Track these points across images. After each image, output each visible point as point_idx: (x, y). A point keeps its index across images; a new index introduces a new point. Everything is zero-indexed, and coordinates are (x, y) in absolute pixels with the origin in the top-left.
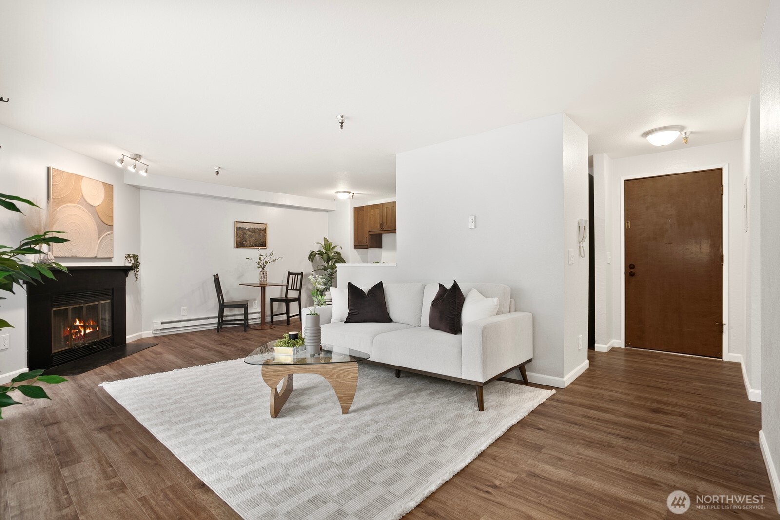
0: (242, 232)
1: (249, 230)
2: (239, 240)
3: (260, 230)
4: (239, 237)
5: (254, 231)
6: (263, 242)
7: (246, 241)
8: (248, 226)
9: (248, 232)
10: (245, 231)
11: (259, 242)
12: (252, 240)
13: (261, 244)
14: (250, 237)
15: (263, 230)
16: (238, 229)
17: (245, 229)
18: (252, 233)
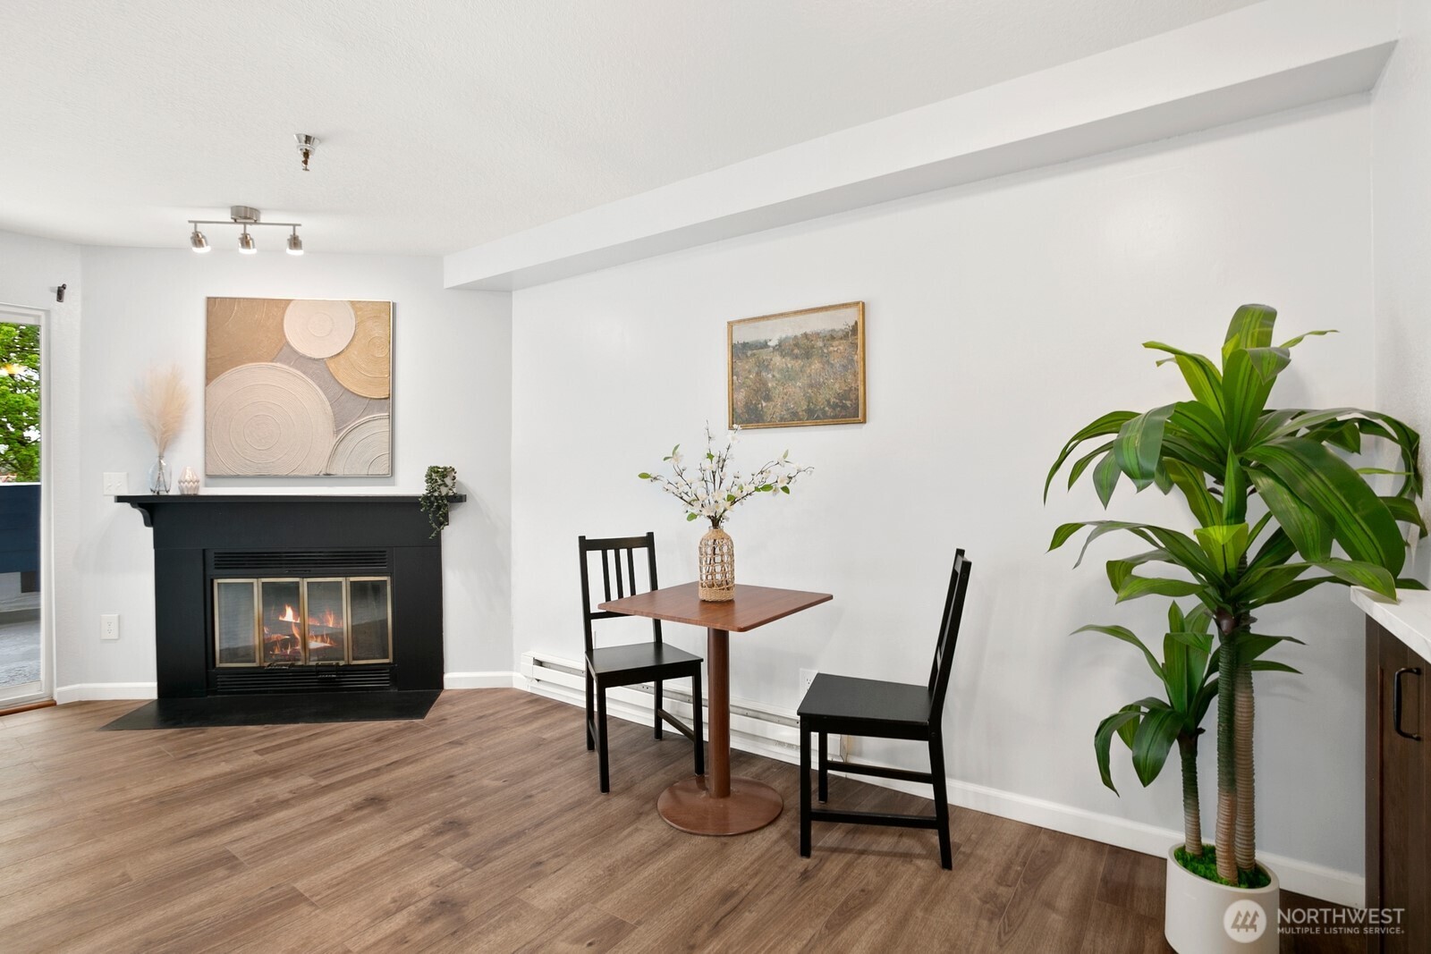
0: (752, 360)
1: (780, 348)
2: (741, 396)
3: (832, 337)
4: (742, 385)
5: (802, 348)
6: (843, 396)
7: (768, 398)
8: (774, 334)
9: (778, 360)
10: (764, 355)
11: (825, 396)
12: (796, 390)
13: (834, 407)
14: (789, 376)
15: (846, 336)
16: (739, 351)
17: (765, 345)
18: (796, 357)
